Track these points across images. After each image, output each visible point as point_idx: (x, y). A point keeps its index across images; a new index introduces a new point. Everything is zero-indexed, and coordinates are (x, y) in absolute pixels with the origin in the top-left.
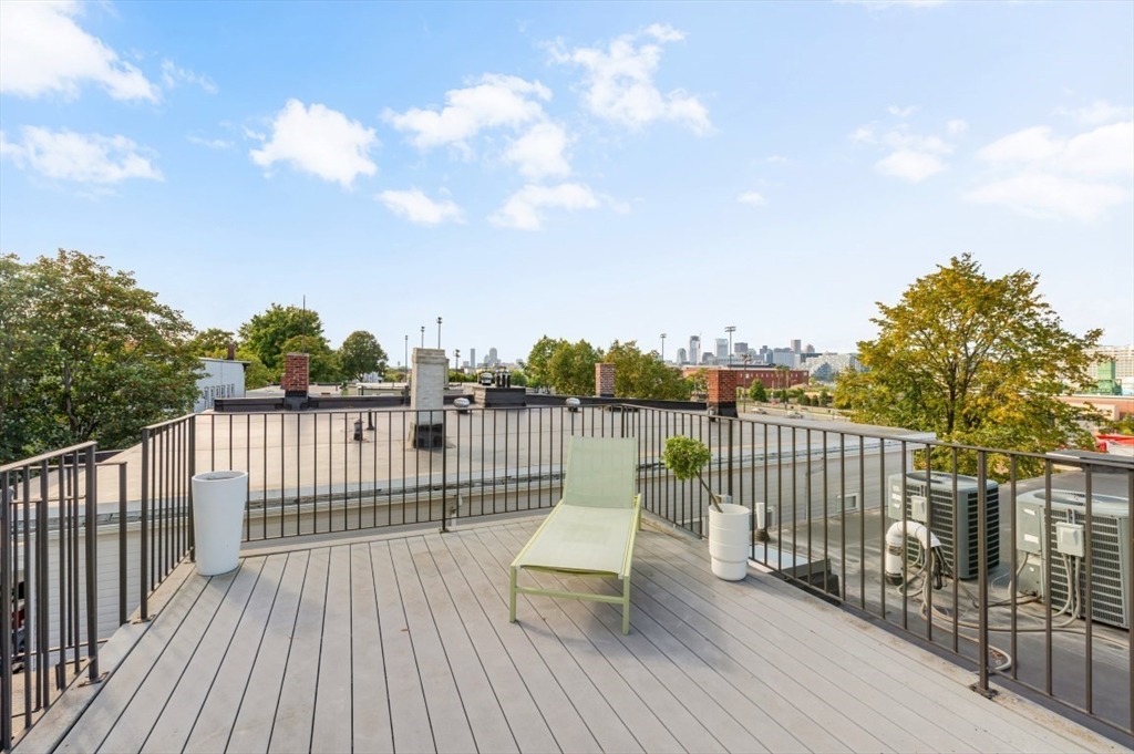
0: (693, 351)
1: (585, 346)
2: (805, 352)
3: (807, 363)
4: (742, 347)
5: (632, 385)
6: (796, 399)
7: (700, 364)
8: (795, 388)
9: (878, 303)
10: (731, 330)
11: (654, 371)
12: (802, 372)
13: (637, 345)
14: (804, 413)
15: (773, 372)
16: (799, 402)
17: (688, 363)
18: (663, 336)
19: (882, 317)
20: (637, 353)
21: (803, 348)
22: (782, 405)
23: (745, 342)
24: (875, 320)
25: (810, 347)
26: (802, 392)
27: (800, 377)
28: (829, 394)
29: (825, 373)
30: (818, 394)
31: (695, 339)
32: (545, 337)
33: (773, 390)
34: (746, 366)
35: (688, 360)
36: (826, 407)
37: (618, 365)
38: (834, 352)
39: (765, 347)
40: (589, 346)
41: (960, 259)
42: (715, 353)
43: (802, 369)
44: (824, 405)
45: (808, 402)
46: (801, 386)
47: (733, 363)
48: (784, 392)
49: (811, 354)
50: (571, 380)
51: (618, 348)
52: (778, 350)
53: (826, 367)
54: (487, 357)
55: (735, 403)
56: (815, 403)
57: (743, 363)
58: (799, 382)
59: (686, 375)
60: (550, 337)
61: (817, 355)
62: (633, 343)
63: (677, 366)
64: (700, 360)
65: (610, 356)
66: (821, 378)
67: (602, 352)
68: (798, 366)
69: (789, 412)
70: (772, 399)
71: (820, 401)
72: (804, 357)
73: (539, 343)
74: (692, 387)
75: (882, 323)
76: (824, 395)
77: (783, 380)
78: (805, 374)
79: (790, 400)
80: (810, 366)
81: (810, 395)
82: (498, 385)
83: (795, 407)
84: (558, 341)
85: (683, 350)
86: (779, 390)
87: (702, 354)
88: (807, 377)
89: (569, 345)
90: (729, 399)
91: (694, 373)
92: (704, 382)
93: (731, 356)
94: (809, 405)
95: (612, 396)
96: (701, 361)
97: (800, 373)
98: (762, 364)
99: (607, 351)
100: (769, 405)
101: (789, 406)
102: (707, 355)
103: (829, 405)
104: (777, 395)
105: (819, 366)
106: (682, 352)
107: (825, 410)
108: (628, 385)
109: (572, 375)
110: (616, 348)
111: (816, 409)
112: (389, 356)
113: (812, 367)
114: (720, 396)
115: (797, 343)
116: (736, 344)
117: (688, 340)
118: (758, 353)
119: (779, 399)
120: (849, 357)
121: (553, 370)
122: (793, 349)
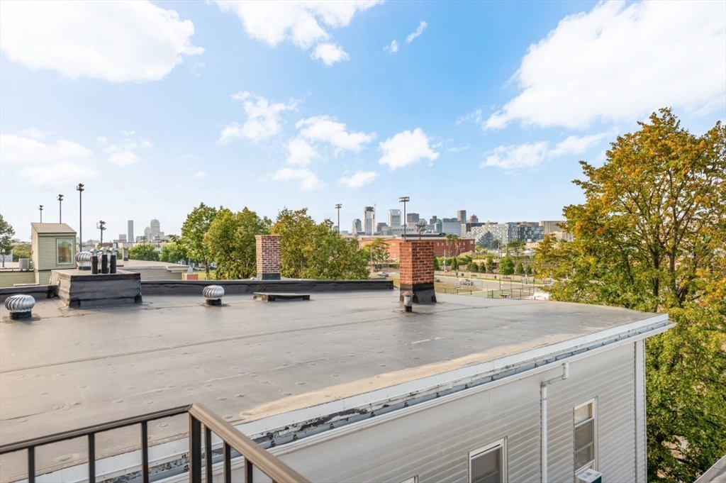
0: (368, 222)
1: (249, 216)
2: (470, 222)
3: (472, 232)
4: (414, 217)
5: (305, 260)
6: (466, 267)
7: (375, 234)
8: (463, 255)
9: (582, 163)
10: (405, 200)
11: (329, 243)
12: (469, 240)
13: (308, 214)
14: (474, 280)
15: (444, 241)
16: (469, 269)
17: (364, 233)
18: (339, 207)
19: (586, 179)
20: (309, 222)
21: (468, 218)
22: (453, 273)
23: (417, 213)
24: (578, 182)
25: (474, 218)
26: (470, 259)
27: (467, 245)
28: (494, 261)
29: (490, 242)
30: (485, 261)
31: (370, 209)
32: (202, 206)
33: (445, 258)
34: (420, 236)
35: (363, 230)
36: (493, 273)
37: (287, 236)
38: (495, 222)
39: (435, 217)
40: (254, 215)
41: (660, 116)
42: (389, 223)
43: (468, 238)
44: (491, 271)
45: (476, 269)
46: (469, 253)
47: (407, 233)
48: (455, 260)
49: (475, 223)
50: (233, 255)
51: (287, 217)
52: (446, 220)
53: (489, 235)
54: (147, 229)
55: (432, 283)
56: (483, 270)
57: (418, 233)
58: (467, 251)
59: (362, 245)
60: (209, 205)
61: (480, 225)
62: (304, 211)
63: (353, 237)
64: (374, 230)
65: (278, 227)
66: (485, 246)
67: (269, 222)
68: (464, 235)
69: (461, 279)
70: (444, 267)
71: (486, 267)
72: (469, 227)
73: (195, 213)
74: (368, 257)
75: (585, 185)
76: (491, 262)
77: (453, 248)
78: (472, 242)
79: (460, 267)
80: (475, 234)
81: (478, 262)
82: (95, 270)
83: (465, 274)
84: (218, 209)
85: (358, 220)
86: (449, 258)
87: (376, 225)
88: (473, 245)
89: (231, 214)
90: (426, 280)
91: (370, 243)
92: (379, 252)
93: (405, 225)
94: (477, 271)
95: (277, 276)
96: (376, 231)
97: (467, 241)
98: (433, 233)
99: (274, 220)
100: (441, 273)
101: (460, 273)
102: (381, 225)
103: (494, 271)
104: (449, 263)
105: (482, 234)
106: (358, 223)
107: (491, 276)
108: (299, 260)
109: (234, 249)
110: (286, 217)
111: (483, 275)
112: (14, 229)
113: (477, 235)
114: (414, 277)
115: (463, 213)
116: (408, 215)
117: (363, 210)
118: (428, 223)
119: (450, 267)
120: (507, 226)
121: (210, 243)
122: (459, 219)
